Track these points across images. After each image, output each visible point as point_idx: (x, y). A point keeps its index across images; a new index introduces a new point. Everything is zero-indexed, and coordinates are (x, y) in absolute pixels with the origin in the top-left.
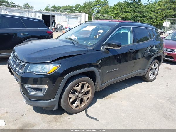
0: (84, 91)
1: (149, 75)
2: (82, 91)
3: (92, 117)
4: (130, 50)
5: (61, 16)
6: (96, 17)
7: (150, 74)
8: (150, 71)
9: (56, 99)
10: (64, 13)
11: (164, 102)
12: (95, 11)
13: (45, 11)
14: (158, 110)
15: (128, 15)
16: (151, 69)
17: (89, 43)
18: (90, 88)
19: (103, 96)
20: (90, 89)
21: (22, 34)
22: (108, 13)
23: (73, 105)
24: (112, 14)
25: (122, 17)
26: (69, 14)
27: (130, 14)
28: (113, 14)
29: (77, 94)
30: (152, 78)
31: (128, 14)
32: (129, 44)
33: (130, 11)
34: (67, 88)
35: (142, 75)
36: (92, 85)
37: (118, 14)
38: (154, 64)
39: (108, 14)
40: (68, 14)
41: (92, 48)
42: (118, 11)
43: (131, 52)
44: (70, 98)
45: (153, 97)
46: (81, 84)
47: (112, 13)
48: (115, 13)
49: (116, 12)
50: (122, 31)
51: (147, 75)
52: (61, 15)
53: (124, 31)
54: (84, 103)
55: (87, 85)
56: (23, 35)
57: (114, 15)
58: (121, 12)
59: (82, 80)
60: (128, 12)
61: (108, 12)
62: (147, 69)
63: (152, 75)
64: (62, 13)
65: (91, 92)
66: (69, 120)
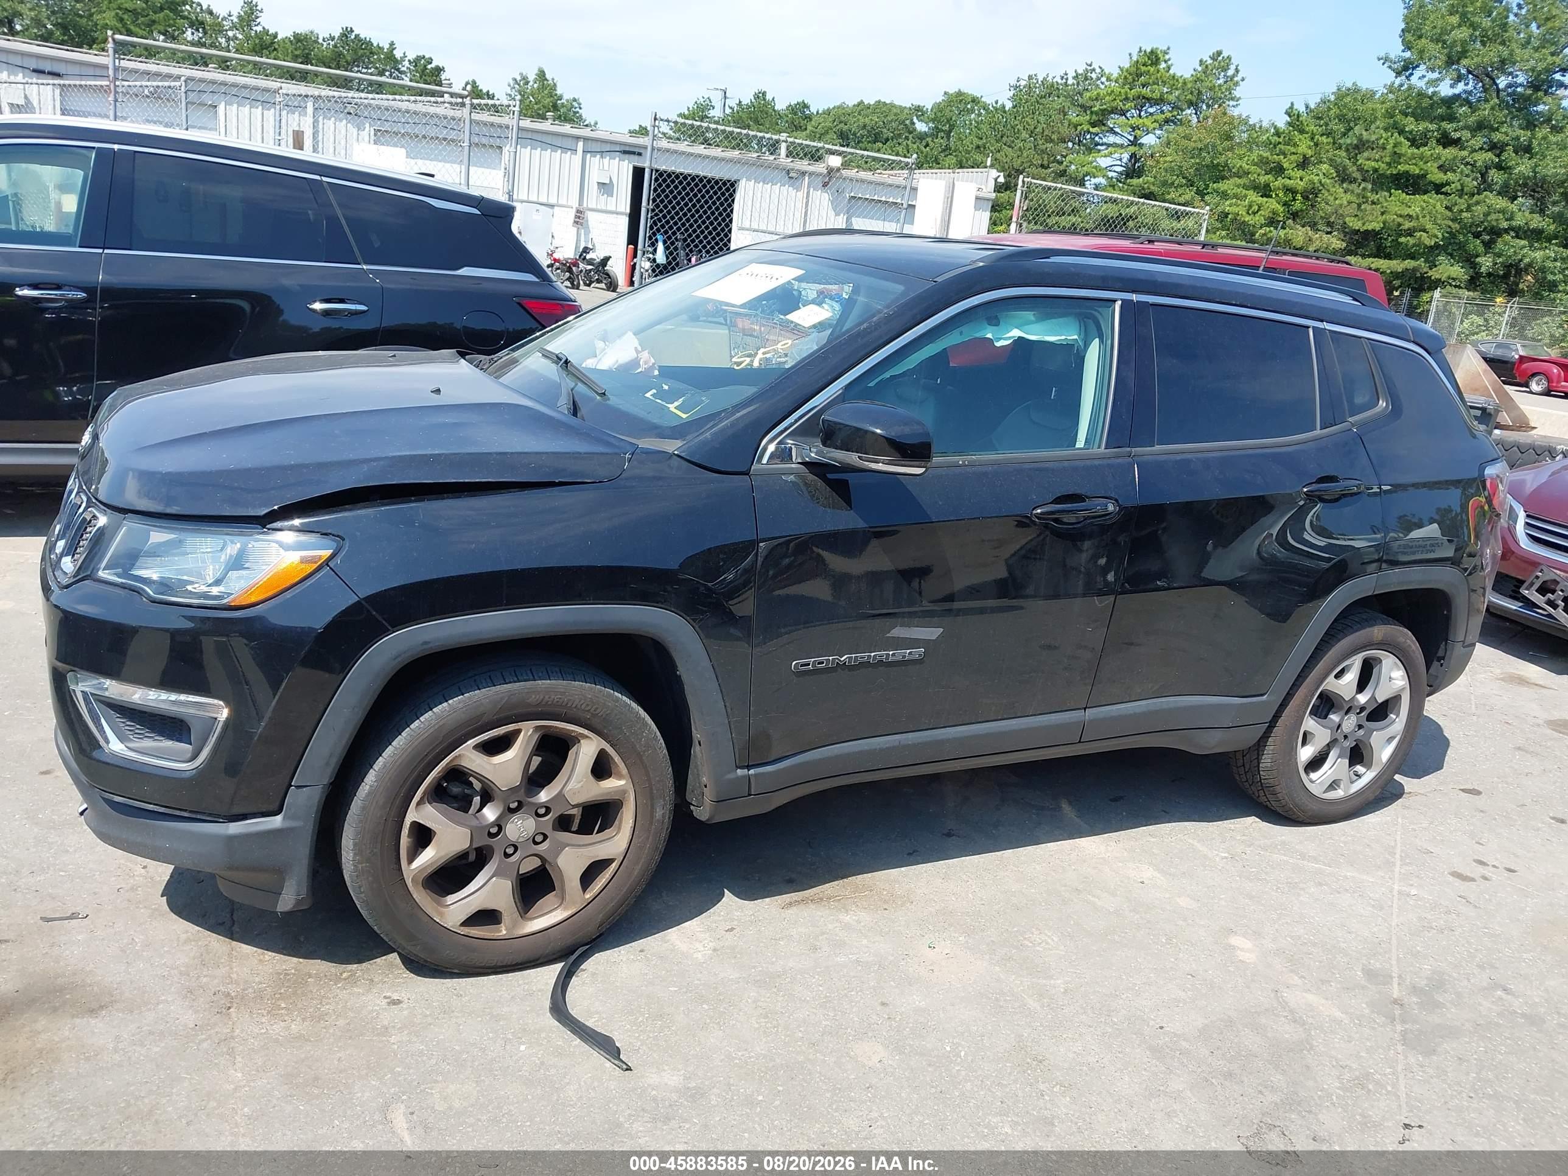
0: (560, 796)
1: (1292, 753)
2: (544, 796)
3: (590, 1023)
4: (1058, 500)
5: (787, 191)
6: (1112, 211)
7: (1306, 753)
8: (1310, 724)
9: (290, 824)
10: (820, 168)
11: (1338, 1014)
12: (1104, 162)
13: (683, 146)
14: (1230, 1075)
15: (1415, 210)
16: (1326, 704)
17: (672, 407)
18: (620, 777)
19: (790, 881)
20: (624, 792)
21: (318, 306)
22: (1222, 186)
23: (451, 899)
24: (1253, 196)
25: (1355, 224)
26: (863, 175)
27: (1432, 198)
28: (1265, 191)
29: (490, 814)
30: (1339, 793)
31: (1416, 204)
32: (1080, 443)
33: (1438, 177)
34: (389, 751)
35: (1210, 743)
36: (639, 756)
37: (1311, 194)
38: (1356, 663)
39: (1224, 195)
40: (852, 173)
41: (672, 446)
42: (1320, 174)
43: (1066, 518)
44: (423, 836)
45: (1249, 957)
46: (527, 733)
47: (1256, 187)
48: (1293, 191)
49: (1298, 180)
50: (1016, 333)
51: (1269, 749)
52: (792, 177)
53: (1037, 327)
54: (563, 899)
55: (587, 750)
56: (327, 313)
57: (1273, 205)
58: (1344, 177)
59: (533, 699)
60: (1413, 184)
61: (1219, 172)
62: (1270, 699)
63: (1335, 766)
64: (804, 165)
65: (627, 818)
66: (388, 1016)
